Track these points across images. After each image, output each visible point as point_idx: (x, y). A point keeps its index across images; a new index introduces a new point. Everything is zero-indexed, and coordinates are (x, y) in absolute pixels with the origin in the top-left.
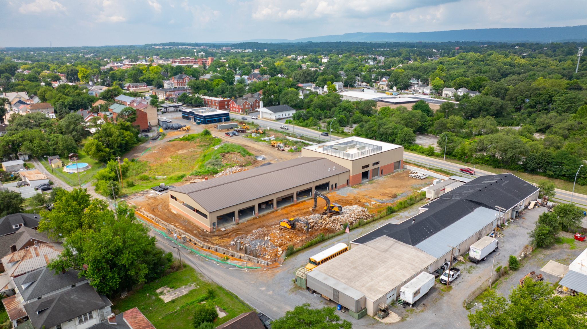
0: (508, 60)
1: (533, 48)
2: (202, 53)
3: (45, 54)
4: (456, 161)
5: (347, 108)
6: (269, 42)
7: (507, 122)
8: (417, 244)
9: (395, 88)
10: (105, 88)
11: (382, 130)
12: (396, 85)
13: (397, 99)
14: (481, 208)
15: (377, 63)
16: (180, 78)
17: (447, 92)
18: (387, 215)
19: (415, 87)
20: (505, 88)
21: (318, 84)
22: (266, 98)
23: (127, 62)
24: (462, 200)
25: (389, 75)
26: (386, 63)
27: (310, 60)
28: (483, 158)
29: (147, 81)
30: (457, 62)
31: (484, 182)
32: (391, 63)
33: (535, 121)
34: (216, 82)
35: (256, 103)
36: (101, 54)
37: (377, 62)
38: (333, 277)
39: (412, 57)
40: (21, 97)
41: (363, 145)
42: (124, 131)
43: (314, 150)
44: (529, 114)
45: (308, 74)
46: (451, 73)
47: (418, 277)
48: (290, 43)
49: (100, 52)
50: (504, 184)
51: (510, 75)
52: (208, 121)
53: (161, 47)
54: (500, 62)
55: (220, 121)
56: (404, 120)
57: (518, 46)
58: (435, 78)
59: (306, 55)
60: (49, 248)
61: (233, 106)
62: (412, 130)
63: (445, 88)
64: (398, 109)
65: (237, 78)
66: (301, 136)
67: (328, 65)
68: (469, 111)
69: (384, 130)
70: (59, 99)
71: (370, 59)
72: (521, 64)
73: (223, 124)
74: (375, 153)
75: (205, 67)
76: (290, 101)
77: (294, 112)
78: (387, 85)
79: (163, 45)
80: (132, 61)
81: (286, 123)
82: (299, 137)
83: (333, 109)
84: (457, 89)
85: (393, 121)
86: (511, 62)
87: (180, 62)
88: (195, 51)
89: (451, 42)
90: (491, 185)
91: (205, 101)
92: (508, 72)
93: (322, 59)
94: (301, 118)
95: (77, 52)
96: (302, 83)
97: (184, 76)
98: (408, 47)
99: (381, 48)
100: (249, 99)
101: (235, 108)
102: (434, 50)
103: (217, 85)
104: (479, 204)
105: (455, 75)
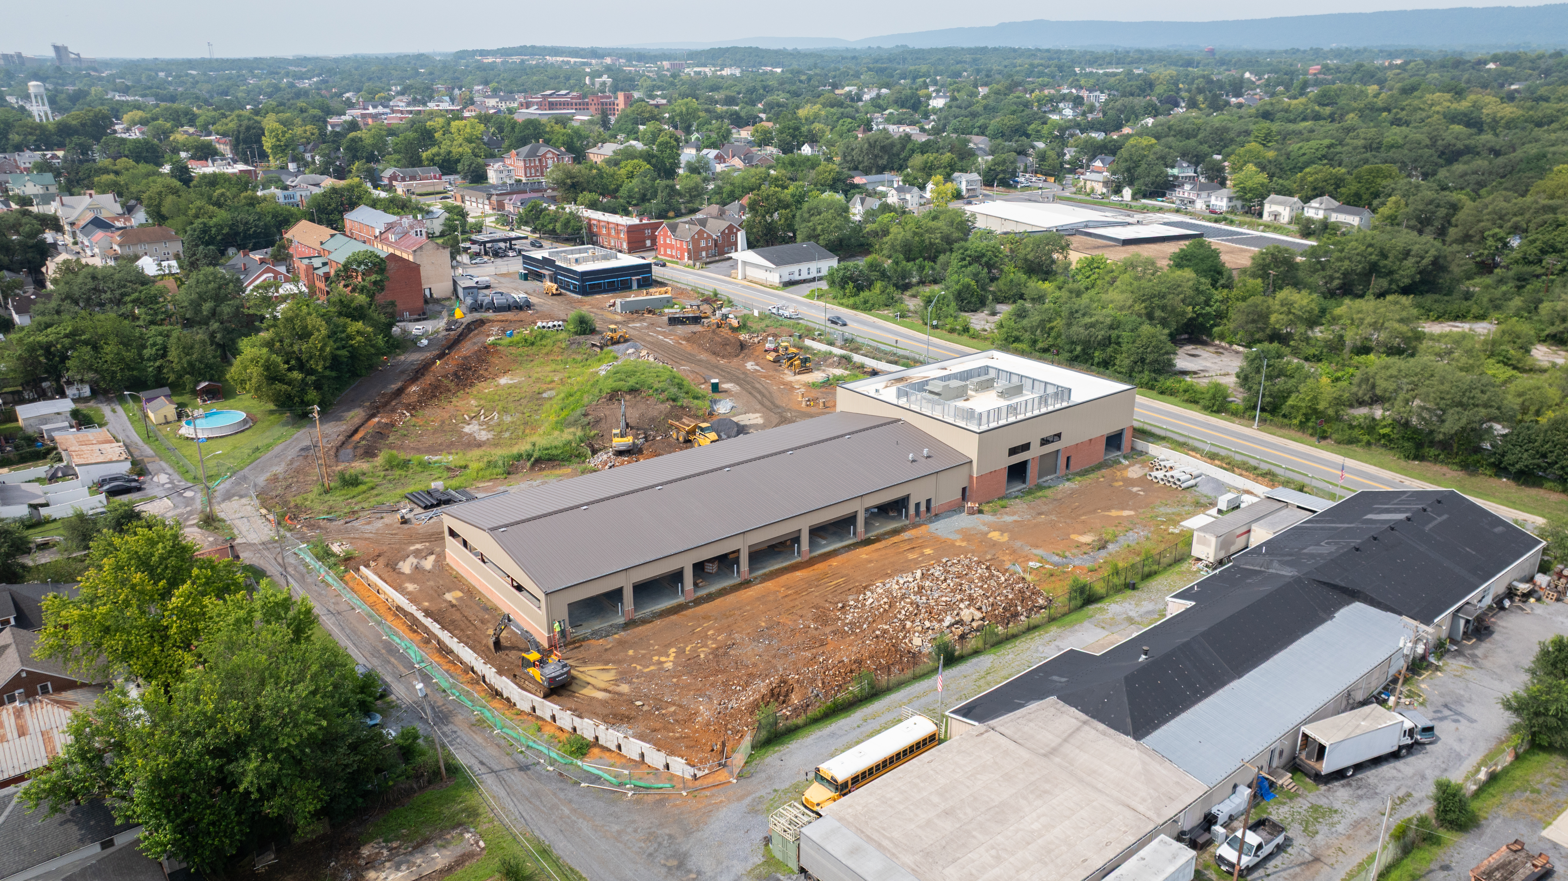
0: (1464, 105)
1: (1543, 66)
2: (605, 78)
3: (193, 77)
4: (1292, 433)
5: (984, 255)
6: (790, 47)
7: (1449, 309)
8: (1148, 733)
9: (1127, 193)
10: (328, 182)
11: (1078, 331)
12: (1131, 184)
13: (1129, 228)
14: (1358, 608)
15: (1084, 114)
16: (532, 154)
17: (1276, 208)
18: (1071, 611)
19: (1186, 191)
20: (1448, 203)
21: (910, 179)
22: (758, 219)
23: (400, 103)
24: (1297, 580)
25: (1113, 153)
26: (1110, 113)
27: (896, 102)
28: (1371, 426)
29: (443, 161)
30: (1313, 111)
31: (1369, 516)
32: (1122, 112)
33: (1536, 308)
34: (628, 166)
35: (728, 235)
36: (337, 78)
37: (1084, 108)
38: (879, 846)
39: (1184, 94)
40: (99, 209)
41: (1015, 380)
42: (348, 320)
43: (873, 394)
44: (1519, 284)
45: (883, 148)
46: (1291, 149)
47: (1142, 853)
48: (847, 50)
49: (335, 74)
50: (1431, 526)
51: (1466, 158)
52: (592, 287)
53: (498, 60)
54: (1438, 112)
55: (626, 287)
56: (1143, 301)
57: (1495, 62)
58: (1245, 163)
59: (887, 86)
60: (61, 710)
61: (665, 240)
62: (1166, 331)
63: (1272, 196)
64: (1130, 265)
65: (688, 154)
66: (846, 340)
67: (946, 118)
68: (1337, 275)
69: (1082, 330)
70: (197, 216)
71: (1064, 98)
72: (1502, 118)
73: (632, 298)
74: (1051, 408)
75: (605, 123)
76: (823, 230)
77: (834, 262)
78: (1106, 183)
79: (505, 52)
80: (415, 102)
81: (808, 297)
82: (839, 343)
83: (942, 258)
84: (1306, 200)
85: (1112, 302)
86: (1472, 112)
87: (540, 106)
88: (588, 70)
89: (1298, 50)
90: (1392, 529)
91: (590, 226)
92: (1460, 145)
93: (929, 97)
94: (851, 285)
95: (277, 73)
96: (867, 172)
97: (543, 150)
98: (1175, 64)
99: (1100, 66)
100: (711, 222)
101: (671, 247)
102: (1247, 75)
103: (631, 176)
104: (1352, 595)
105: (1304, 154)
